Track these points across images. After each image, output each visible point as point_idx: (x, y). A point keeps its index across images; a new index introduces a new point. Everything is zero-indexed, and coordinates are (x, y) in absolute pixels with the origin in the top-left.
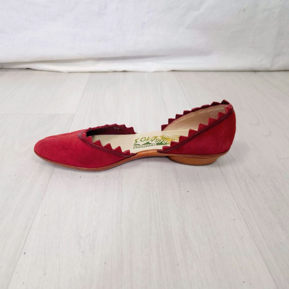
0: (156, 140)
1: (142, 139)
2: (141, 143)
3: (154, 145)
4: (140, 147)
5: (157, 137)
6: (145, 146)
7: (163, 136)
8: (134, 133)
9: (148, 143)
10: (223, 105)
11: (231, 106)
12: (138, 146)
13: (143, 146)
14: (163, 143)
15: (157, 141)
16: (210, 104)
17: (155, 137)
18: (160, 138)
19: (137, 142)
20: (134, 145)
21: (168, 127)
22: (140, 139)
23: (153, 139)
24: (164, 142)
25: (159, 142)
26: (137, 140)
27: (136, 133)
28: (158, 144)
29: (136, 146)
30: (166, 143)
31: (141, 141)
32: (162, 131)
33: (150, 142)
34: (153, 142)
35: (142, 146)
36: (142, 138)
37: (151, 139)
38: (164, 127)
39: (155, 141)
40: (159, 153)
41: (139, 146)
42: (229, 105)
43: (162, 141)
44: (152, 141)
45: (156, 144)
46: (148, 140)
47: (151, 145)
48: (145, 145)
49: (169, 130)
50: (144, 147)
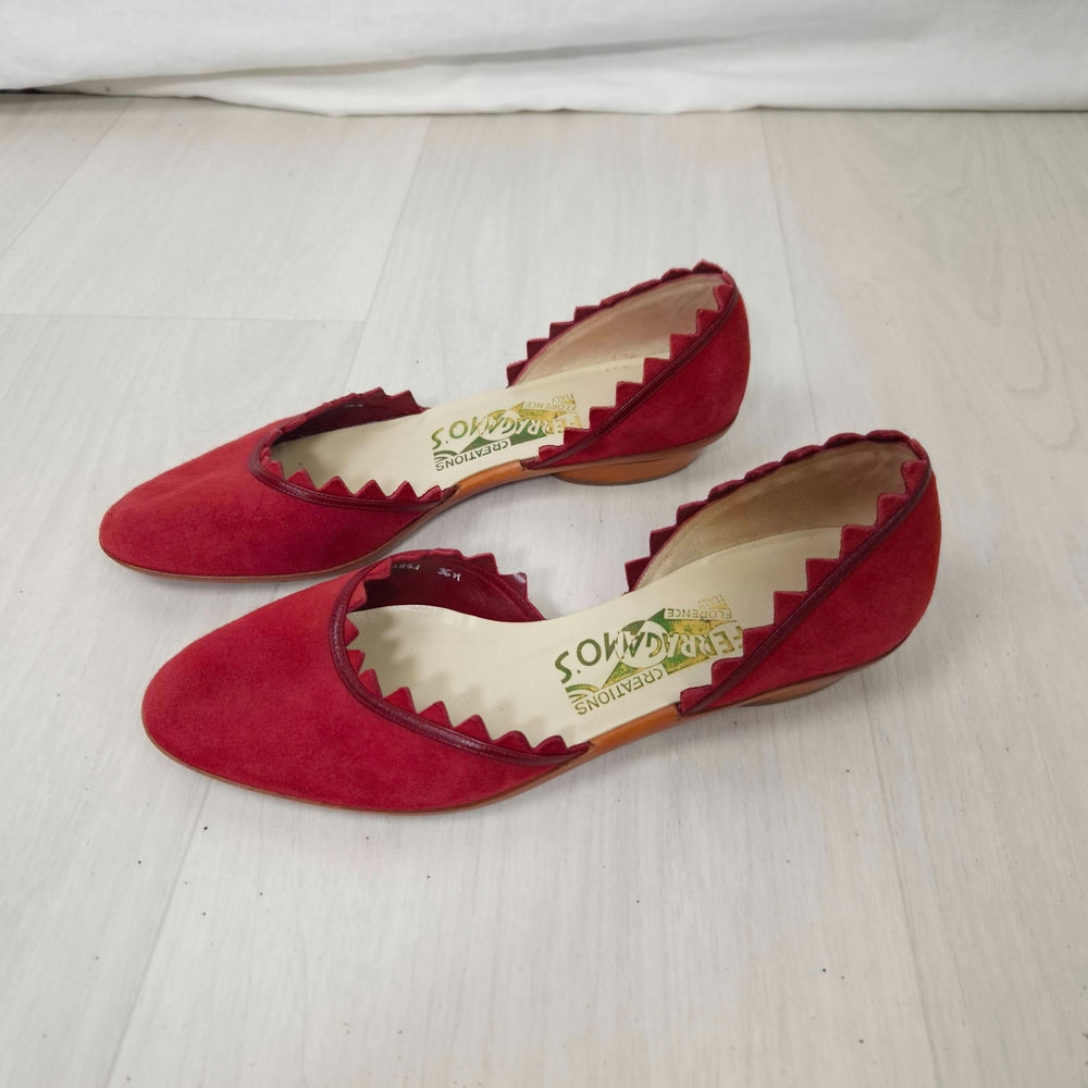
0: (504, 426)
1: (452, 428)
2: (458, 446)
3: (502, 445)
4: (459, 460)
5: (504, 411)
6: (475, 455)
7: (522, 404)
8: (416, 409)
9: (480, 442)
10: (701, 277)
11: (729, 280)
12: (450, 458)
13: (468, 453)
14: (529, 431)
15: (506, 429)
16: (659, 277)
17: (498, 415)
18: (515, 416)
19: (439, 443)
20: (435, 454)
21: (531, 369)
22: (447, 430)
23: (492, 422)
24: (533, 429)
25: (518, 432)
26: (438, 436)
27: (424, 409)
28: (516, 440)
29: (444, 458)
30: (540, 429)
31: (452, 435)
32: (513, 388)
33: (487, 436)
34: (497, 435)
35: (463, 455)
36: (454, 425)
37: (485, 424)
38: (514, 373)
39: (500, 429)
40: (527, 471)
41: (454, 458)
42: (723, 279)
43: (523, 425)
44: (491, 432)
45: (508, 441)
46: (475, 428)
47: (491, 445)
48: (473, 451)
49: (534, 379)
50: (472, 458)
